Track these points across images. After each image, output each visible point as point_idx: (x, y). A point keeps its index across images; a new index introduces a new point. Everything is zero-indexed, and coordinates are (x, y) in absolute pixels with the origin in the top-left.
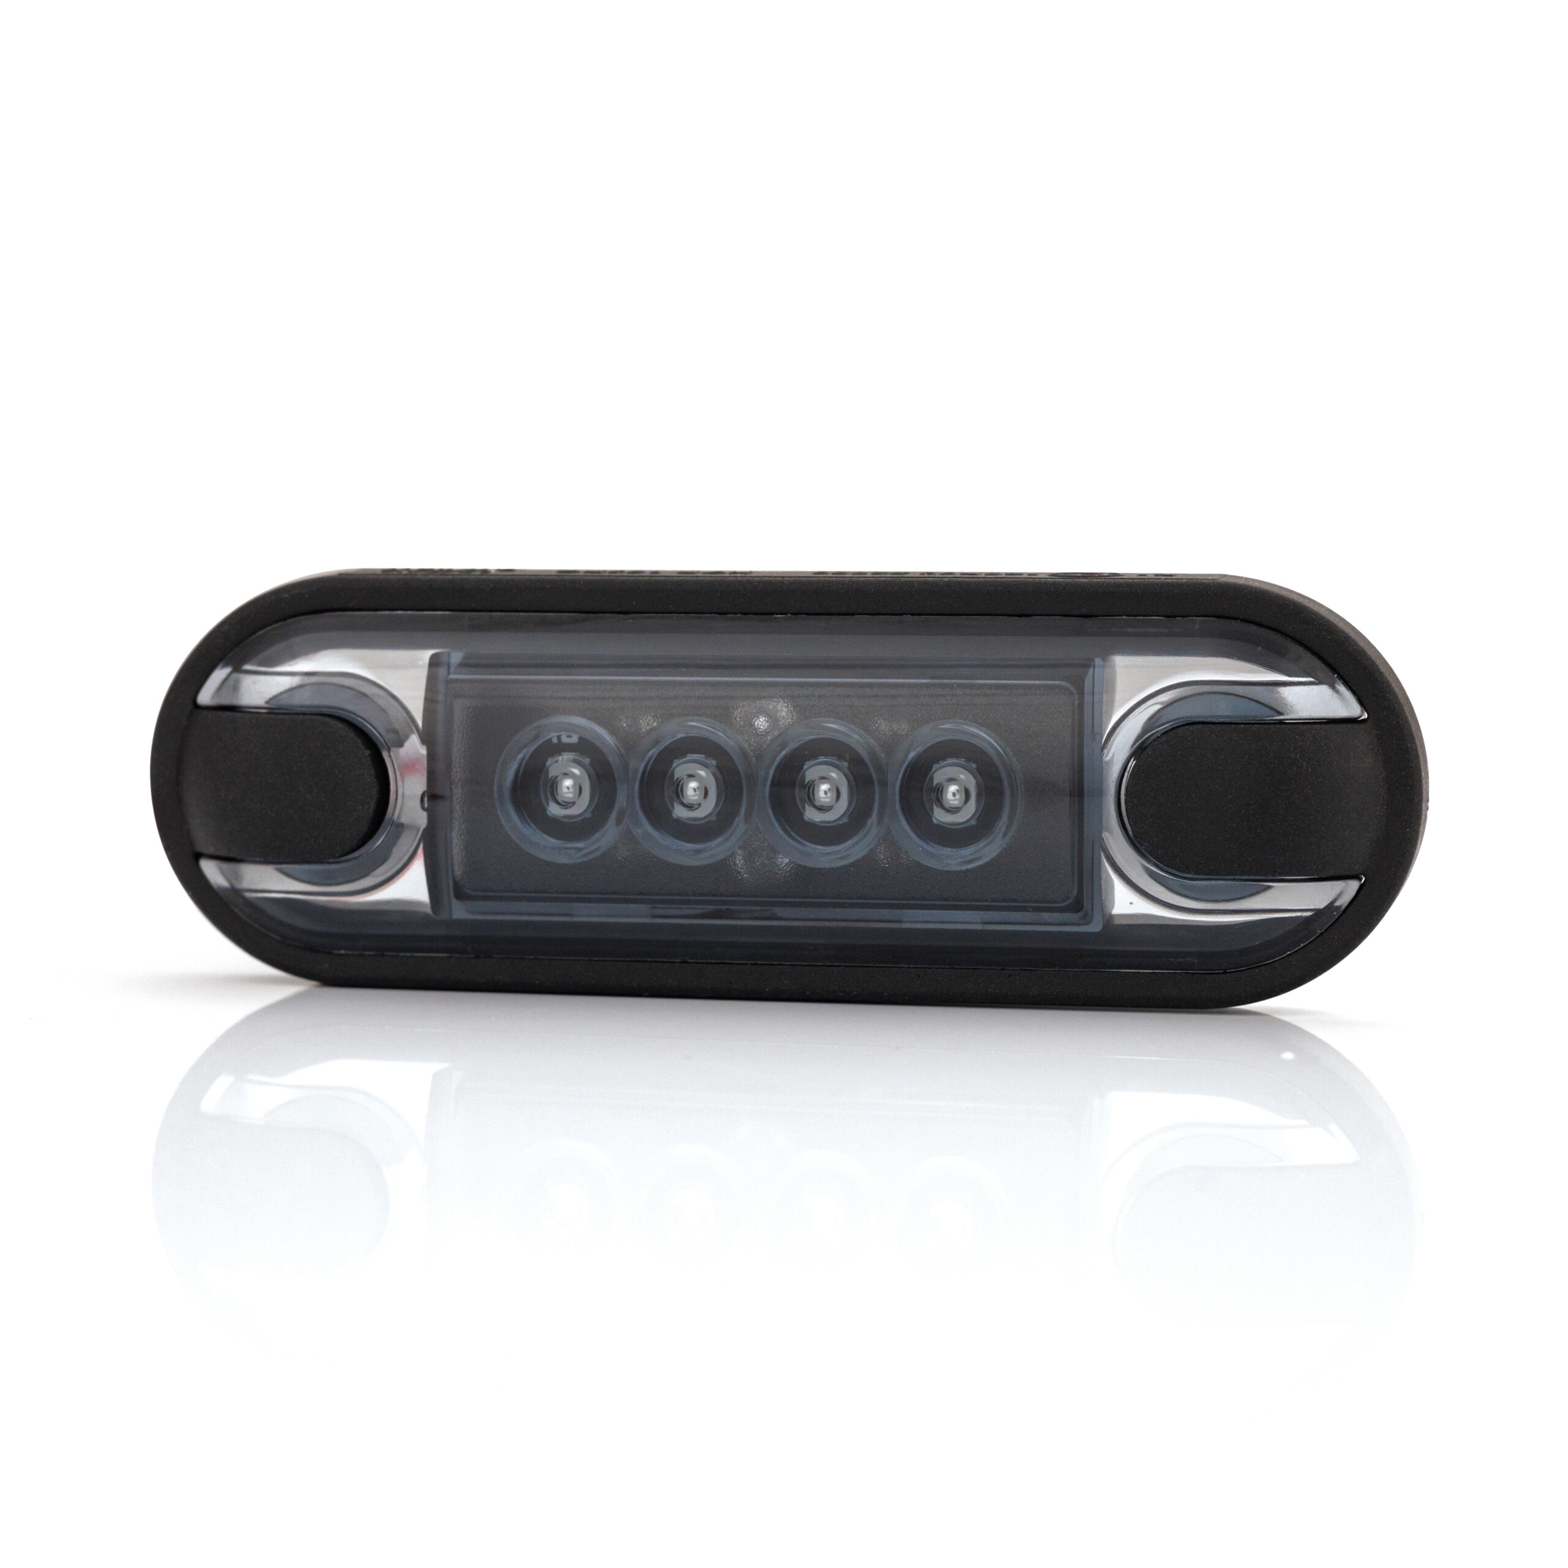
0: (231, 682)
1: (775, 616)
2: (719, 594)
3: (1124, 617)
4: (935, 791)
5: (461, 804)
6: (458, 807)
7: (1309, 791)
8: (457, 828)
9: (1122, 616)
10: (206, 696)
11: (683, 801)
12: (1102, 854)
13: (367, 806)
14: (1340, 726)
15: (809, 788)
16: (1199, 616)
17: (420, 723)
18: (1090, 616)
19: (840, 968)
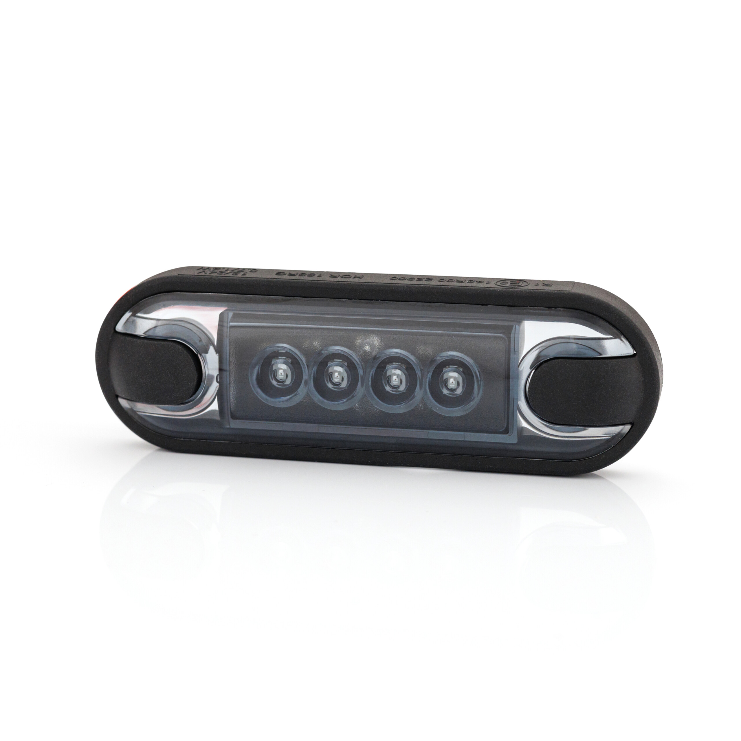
0: (131, 320)
1: (373, 301)
2: (348, 291)
3: (529, 307)
4: (444, 382)
5: (234, 381)
6: (233, 382)
7: (609, 389)
8: (232, 391)
9: (528, 307)
10: (120, 327)
11: (333, 381)
12: (518, 412)
13: (192, 383)
14: (624, 359)
15: (388, 379)
16: (562, 308)
17: (216, 343)
18: (514, 306)
19: (402, 453)
